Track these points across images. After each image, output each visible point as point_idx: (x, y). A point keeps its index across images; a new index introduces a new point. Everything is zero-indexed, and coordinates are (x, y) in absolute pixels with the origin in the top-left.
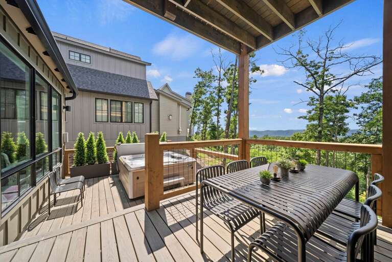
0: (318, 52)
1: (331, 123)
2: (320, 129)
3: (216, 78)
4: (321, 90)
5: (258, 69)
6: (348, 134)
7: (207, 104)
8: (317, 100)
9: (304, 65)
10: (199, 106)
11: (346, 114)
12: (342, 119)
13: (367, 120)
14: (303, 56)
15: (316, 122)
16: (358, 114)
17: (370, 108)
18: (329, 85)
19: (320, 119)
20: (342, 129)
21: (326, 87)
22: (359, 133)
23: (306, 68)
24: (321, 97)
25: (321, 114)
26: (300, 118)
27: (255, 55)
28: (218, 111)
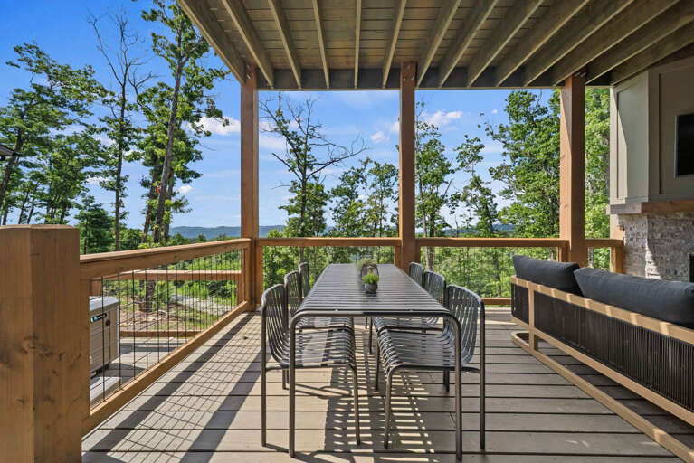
0: (299, 122)
1: (312, 218)
2: (303, 224)
3: (108, 97)
4: (304, 174)
5: (219, 114)
6: (326, 231)
7: (69, 154)
8: (299, 187)
9: (285, 134)
10: (32, 153)
11: (324, 207)
12: (322, 212)
13: (340, 215)
14: (283, 120)
15: (299, 216)
16: (333, 208)
17: (342, 202)
18: (312, 169)
19: (303, 212)
20: (321, 226)
21: (308, 172)
22: (335, 230)
23: (288, 140)
24: (304, 182)
25: (304, 205)
26: (280, 208)
27: (212, 86)
28: (119, 179)
